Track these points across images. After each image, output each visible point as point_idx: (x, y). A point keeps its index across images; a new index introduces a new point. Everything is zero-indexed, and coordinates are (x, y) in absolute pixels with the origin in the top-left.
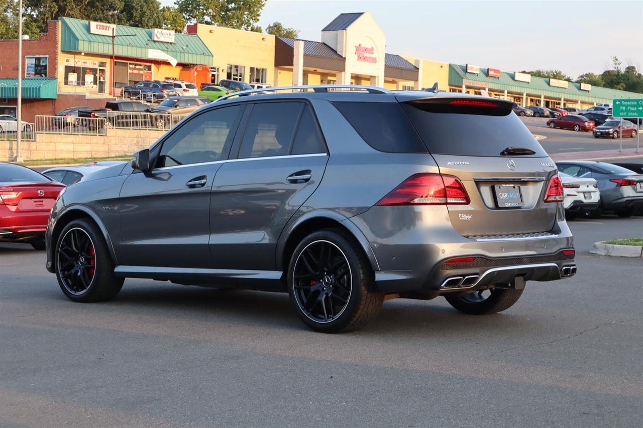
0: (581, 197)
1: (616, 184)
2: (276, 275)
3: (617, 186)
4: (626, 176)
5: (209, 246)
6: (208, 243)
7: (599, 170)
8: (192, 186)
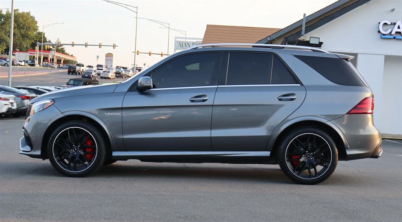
0: (10, 106)
1: (21, 98)
2: (267, 153)
3: (21, 100)
4: (26, 94)
5: (211, 138)
6: (210, 136)
7: (10, 91)
8: (192, 101)
